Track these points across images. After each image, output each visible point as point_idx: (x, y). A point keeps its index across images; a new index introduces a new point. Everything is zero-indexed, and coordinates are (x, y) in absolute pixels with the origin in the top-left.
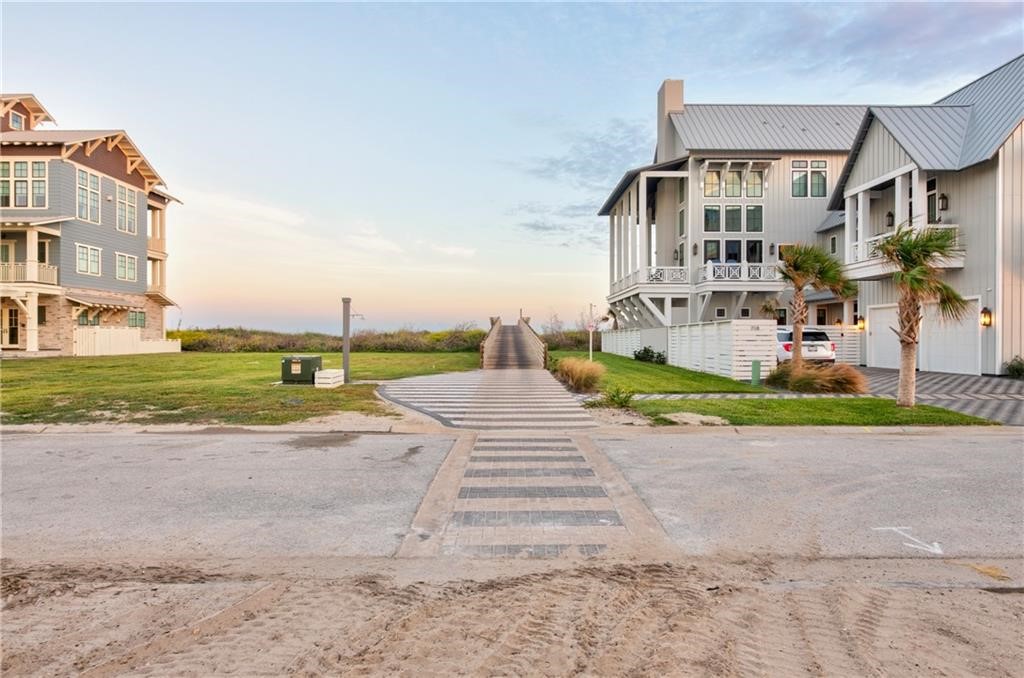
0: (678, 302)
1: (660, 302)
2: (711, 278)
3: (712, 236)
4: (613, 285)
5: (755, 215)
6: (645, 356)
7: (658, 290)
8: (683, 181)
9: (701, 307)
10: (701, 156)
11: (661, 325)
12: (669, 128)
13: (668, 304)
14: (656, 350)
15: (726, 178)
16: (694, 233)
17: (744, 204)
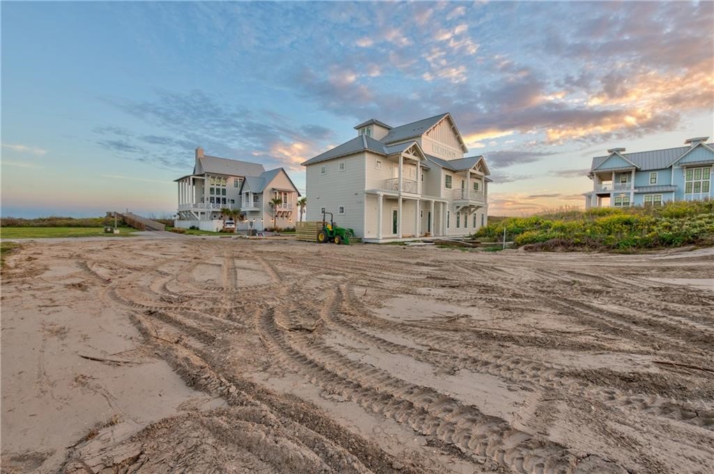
0: (202, 213)
1: (197, 213)
2: (212, 208)
3: (212, 196)
4: (180, 206)
5: (224, 191)
6: (193, 228)
7: (196, 210)
8: (203, 180)
9: (209, 215)
10: (209, 174)
11: (197, 220)
12: (199, 162)
13: (199, 213)
14: (196, 226)
15: (216, 181)
16: (207, 194)
17: (221, 187)
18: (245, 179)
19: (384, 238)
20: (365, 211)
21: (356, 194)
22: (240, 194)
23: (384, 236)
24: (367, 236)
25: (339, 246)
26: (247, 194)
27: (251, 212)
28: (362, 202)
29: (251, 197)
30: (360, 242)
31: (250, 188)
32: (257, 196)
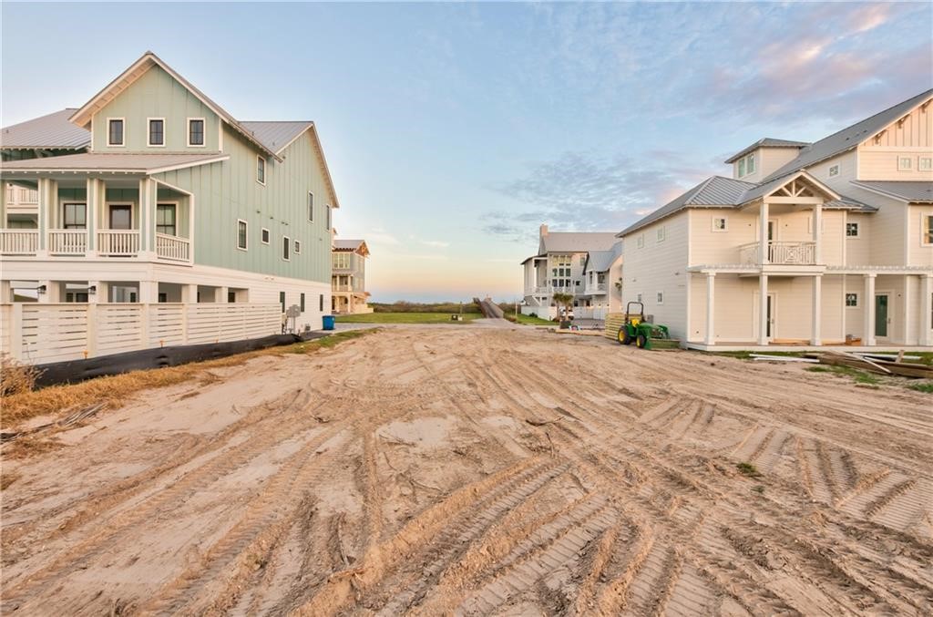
0: (544, 298)
1: (538, 298)
2: (554, 291)
3: (555, 278)
4: (525, 292)
5: (568, 271)
6: (532, 315)
7: (537, 295)
8: (546, 261)
9: (551, 300)
10: (551, 254)
11: (538, 305)
12: (543, 242)
13: (541, 299)
14: (536, 313)
15: (560, 260)
16: (550, 276)
17: (565, 267)
18: (588, 256)
19: (717, 344)
20: (689, 300)
21: (677, 274)
22: (584, 274)
23: (719, 340)
24: (692, 338)
25: (641, 351)
26: (591, 273)
27: (597, 296)
28: (684, 286)
29: (595, 277)
30: (677, 347)
31: (594, 266)
32: (602, 276)
